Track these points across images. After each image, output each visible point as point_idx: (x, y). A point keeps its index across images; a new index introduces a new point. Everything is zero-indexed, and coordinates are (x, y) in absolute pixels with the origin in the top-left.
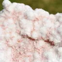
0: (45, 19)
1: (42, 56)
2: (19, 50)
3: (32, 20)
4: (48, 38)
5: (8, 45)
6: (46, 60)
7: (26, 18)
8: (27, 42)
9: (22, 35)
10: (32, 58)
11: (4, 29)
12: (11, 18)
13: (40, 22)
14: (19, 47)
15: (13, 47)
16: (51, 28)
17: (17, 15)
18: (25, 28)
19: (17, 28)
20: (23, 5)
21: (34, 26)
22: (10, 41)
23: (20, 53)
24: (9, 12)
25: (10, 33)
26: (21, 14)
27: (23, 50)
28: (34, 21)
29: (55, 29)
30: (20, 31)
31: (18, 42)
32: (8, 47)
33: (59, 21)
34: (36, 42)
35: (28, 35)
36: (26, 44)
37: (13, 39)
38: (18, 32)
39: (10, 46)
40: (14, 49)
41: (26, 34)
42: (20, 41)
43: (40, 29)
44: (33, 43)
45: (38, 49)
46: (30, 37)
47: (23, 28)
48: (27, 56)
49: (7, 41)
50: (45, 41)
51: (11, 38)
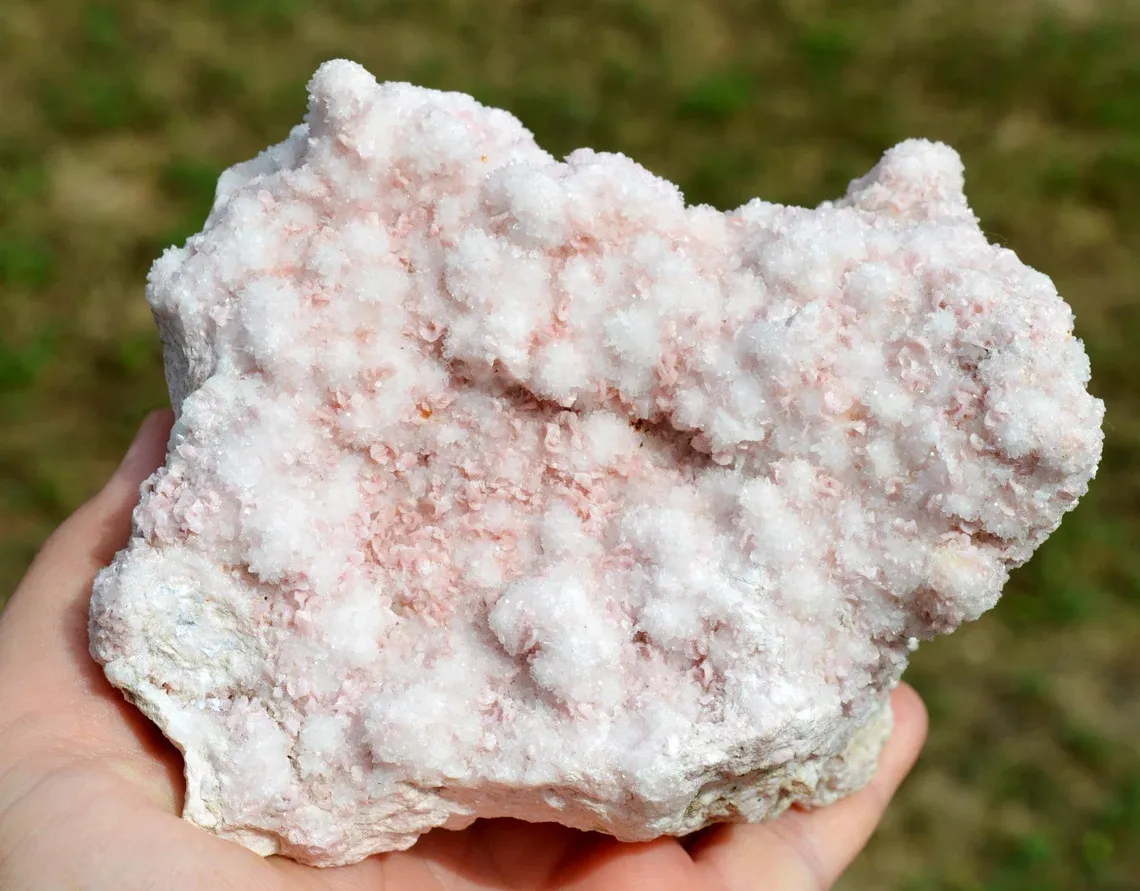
0: (648, 247)
1: (609, 538)
2: (417, 484)
3: (541, 246)
4: (663, 403)
5: (335, 431)
6: (639, 573)
7: (499, 230)
8: (489, 423)
9: (456, 364)
10: (526, 550)
11: (316, 302)
12: (375, 217)
13: (610, 265)
14: (424, 460)
15: (377, 452)
16: (692, 321)
17: (425, 193)
18: (489, 307)
19: (413, 296)
20: (463, 101)
21: (558, 295)
22: (358, 399)
23: (426, 509)
24: (358, 164)
25: (361, 335)
26: (458, 191)
27: (456, 481)
28: (565, 251)
29: (726, 332)
30: (439, 327)
31: (418, 419)
32: (335, 448)
33: (761, 274)
34: (565, 427)
35: (506, 362)
36: (479, 433)
37: (378, 384)
38: (425, 333)
39: (350, 447)
40: (381, 466)
41: (491, 358)
42: (438, 410)
43: (605, 324)
44: (543, 433)
45: (574, 484)
46: (523, 381)
47: (469, 303)
48: (482, 534)
49: (330, 400)
50: (639, 424)
51: (370, 375)
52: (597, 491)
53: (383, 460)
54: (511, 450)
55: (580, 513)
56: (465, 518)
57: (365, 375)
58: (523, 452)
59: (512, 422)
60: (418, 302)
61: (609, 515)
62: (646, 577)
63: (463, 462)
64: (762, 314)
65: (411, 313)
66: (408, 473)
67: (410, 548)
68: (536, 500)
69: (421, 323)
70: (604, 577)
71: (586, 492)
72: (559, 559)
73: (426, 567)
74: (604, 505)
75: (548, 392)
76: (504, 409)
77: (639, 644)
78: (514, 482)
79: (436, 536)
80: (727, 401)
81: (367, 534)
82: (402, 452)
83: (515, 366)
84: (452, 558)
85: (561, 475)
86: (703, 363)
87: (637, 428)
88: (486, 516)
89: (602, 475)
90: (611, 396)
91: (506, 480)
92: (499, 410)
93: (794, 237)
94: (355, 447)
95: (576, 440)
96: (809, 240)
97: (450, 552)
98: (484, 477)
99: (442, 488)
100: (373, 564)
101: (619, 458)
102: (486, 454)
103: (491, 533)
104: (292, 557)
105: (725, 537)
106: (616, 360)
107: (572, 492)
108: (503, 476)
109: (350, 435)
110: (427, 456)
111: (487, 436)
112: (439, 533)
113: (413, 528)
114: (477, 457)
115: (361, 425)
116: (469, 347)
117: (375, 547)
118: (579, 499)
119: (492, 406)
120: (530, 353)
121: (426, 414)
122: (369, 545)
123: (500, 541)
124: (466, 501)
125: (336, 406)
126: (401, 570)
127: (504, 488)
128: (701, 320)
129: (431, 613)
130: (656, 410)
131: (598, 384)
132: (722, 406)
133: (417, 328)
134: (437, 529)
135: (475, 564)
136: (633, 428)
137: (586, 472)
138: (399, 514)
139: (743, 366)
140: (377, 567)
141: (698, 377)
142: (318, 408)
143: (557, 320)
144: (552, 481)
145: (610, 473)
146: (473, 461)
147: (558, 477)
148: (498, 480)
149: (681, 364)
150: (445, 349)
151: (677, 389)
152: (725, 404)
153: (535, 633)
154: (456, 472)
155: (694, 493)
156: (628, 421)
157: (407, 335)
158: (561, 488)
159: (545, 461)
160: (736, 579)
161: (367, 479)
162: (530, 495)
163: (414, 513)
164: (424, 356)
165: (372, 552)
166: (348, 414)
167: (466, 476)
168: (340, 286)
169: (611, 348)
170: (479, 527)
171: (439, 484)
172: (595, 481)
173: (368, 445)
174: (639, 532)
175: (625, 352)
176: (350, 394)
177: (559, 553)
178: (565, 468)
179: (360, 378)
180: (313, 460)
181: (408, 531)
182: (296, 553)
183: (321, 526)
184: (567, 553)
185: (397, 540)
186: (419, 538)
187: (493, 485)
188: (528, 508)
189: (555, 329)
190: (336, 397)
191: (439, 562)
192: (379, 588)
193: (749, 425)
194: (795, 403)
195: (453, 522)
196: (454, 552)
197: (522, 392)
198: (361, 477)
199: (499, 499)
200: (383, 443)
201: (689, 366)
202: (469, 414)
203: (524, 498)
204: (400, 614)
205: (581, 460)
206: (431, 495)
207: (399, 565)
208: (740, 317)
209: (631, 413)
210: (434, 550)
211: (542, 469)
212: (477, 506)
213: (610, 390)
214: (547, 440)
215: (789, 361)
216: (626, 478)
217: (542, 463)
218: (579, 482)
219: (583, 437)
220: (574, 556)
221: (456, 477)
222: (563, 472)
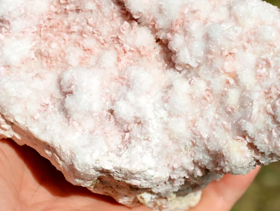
1: (122, 72)
2: (71, 18)
6: (124, 89)
16: (195, 12)
29: (205, 22)
33: (230, 11)
50: (158, 40)
52: (129, 54)
54: (108, 23)
55: (118, 58)
58: (112, 27)
59: (114, 14)
62: (125, 91)
63: (90, 18)
64: (221, 22)
66: (70, 12)
68: (106, 45)
70: (111, 83)
71: (125, 52)
73: (54, 45)
75: (130, 8)
76: (114, 8)
78: (102, 35)
79: (65, 38)
80: (190, 46)
81: (42, 22)
84: (65, 48)
86: (190, 28)
88: (85, 41)
91: (100, 32)
92: (112, 8)
93: (249, 3)
95: (132, 32)
96: (253, 6)
97: (66, 46)
98: (93, 27)
99: (78, 23)
100: (38, 34)
101: (144, 47)
102: (99, 20)
103: (84, 47)
104: (8, 13)
105: (161, 93)
106: (161, 11)
107: (120, 50)
108: (100, 30)
110: (79, 10)
111: (103, 14)
112: (67, 38)
113: (60, 31)
114: (96, 19)
117: (42, 29)
118: (121, 53)
119: (111, 5)
122: (41, 27)
123: (85, 52)
124: (83, 32)
126: (46, 42)
127: (98, 35)
128: (198, 13)
129: (47, 62)
130: (165, 37)
131: (150, 16)
132: (187, 47)
134: (67, 36)
136: (155, 40)
137: (129, 46)
138: (59, 24)
139: (203, 37)
141: (186, 32)
144: (116, 42)
145: (138, 51)
147: (119, 42)
149: (182, 25)
151: (176, 33)
152: (189, 47)
153: (73, 87)
155: (162, 74)
156: (155, 37)
158: (117, 46)
159: (118, 34)
160: (155, 110)
162: (106, 43)
163: (64, 27)
165: (40, 31)
167: (88, 23)
169: (161, 5)
170: (81, 43)
171: (78, 21)
172: (131, 51)
174: (133, 74)
175: (165, 9)
177: (101, 66)
178: (123, 40)
183: (26, 9)
184: (104, 68)
185: (52, 32)
186: (59, 35)
187: (95, 32)
191: (60, 46)
192: (34, 44)
193: (194, 60)
194: (213, 59)
196: (68, 46)
197: (123, 5)
198: (52, 3)
201: (184, 27)
202: (101, 3)
203: (103, 42)
204: (36, 56)
205: (130, 40)
206: (73, 24)
207: (46, 40)
208: (213, 20)
209: (157, 35)
210: (61, 42)
211: (115, 36)
212: (85, 36)
213: (153, 21)
214: (122, 26)
215: (219, 43)
216: (142, 56)
217: (116, 34)
218: (124, 47)
219: (135, 33)
220: (106, 71)
221: (85, 22)
222: (122, 41)
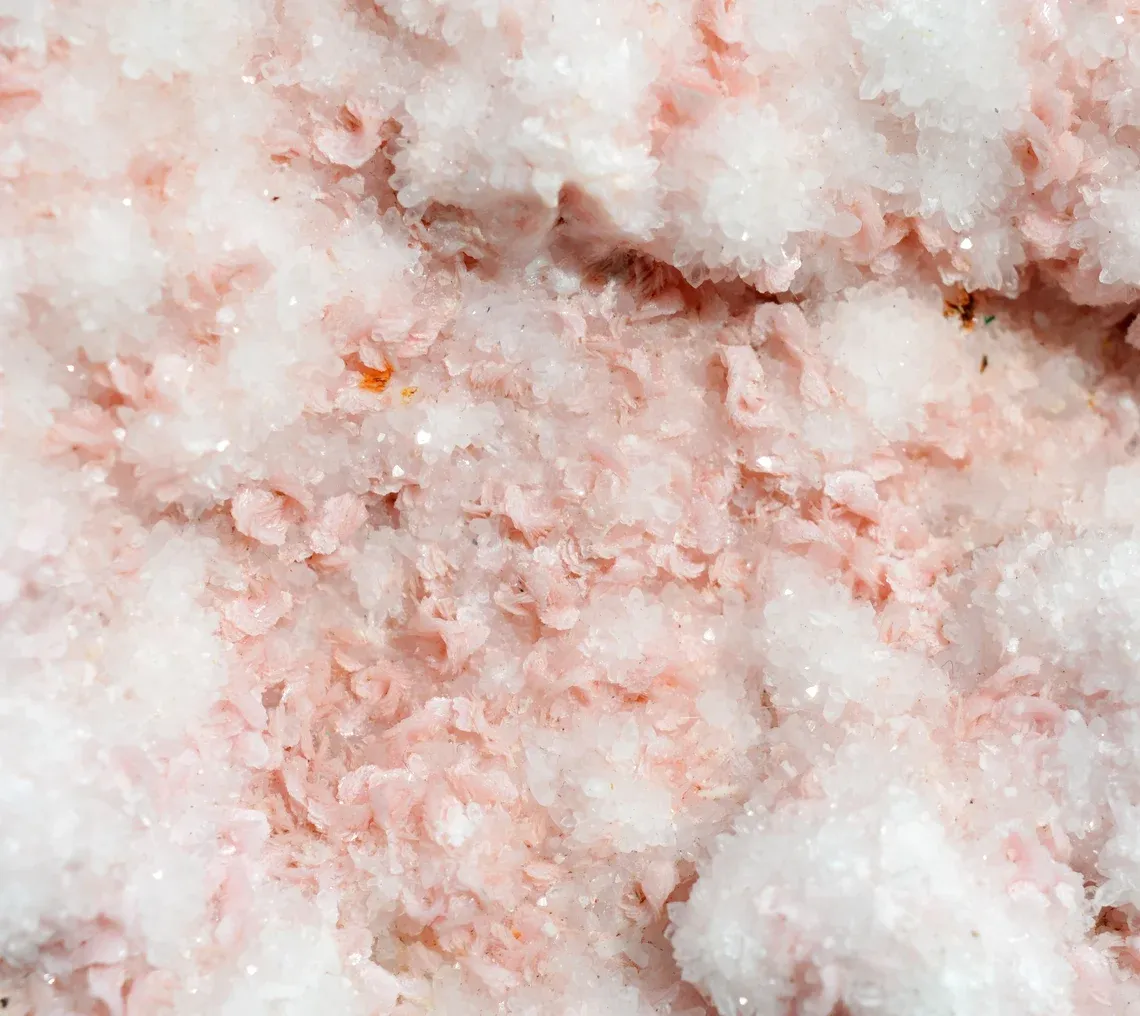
2: (378, 581)
4: (1047, 237)
5: (123, 474)
6: (1079, 740)
8: (556, 374)
9: (437, 213)
14: (387, 510)
15: (246, 507)
18: (513, 36)
19: (277, 42)
22: (173, 369)
23: (419, 650)
25: (151, 178)
27: (491, 553)
30: (372, 118)
31: (354, 395)
32: (128, 521)
34: (774, 347)
35: (591, 189)
36: (533, 407)
37: (225, 315)
38: (334, 145)
39: (174, 512)
40: (273, 551)
41: (547, 186)
42: (406, 364)
43: (856, 35)
44: (717, 377)
45: (827, 505)
46: (648, 238)
47: (450, 34)
48: (593, 695)
49: (93, 385)
50: (968, 306)
51: (196, 291)
52: (895, 516)
53: (273, 532)
54: (632, 440)
56: (538, 657)
57: (181, 294)
58: (667, 441)
59: (624, 362)
60: (297, 57)
61: (943, 578)
62: (1104, 747)
63: (499, 494)
65: (281, 91)
66: (348, 553)
67: (395, 773)
68: (726, 571)
69: (315, 116)
70: (975, 764)
71: (863, 525)
72: (833, 735)
73: (455, 825)
74: (922, 554)
75: (726, 257)
76: (596, 325)
77: (1110, 939)
78: (658, 532)
79: (461, 724)
81: (264, 754)
82: (320, 498)
83: (622, 196)
84: (519, 778)
85: (788, 487)
87: (967, 317)
88: (591, 644)
89: (897, 468)
90: (895, 237)
92: (580, 330)
94: (188, 512)
95: (813, 382)
97: (512, 764)
98: (571, 532)
99: (452, 581)
100: (299, 837)
101: (932, 410)
102: (561, 463)
103: (618, 688)
104: (67, 879)
106: (902, 132)
107: (829, 532)
108: (628, 518)
109: (172, 480)
110: (392, 498)
111: (560, 413)
112: (468, 713)
113: (390, 712)
114: (536, 477)
115: (197, 447)
116: (480, 161)
117: (295, 790)
118: (850, 547)
119: (558, 324)
120: (656, 152)
121: (376, 379)
122: (277, 782)
123: (650, 709)
124: (531, 608)
125: (112, 400)
126: (382, 842)
127: (630, 552)
129: (492, 950)
130: (1020, 259)
131: (857, 210)
133: (306, 132)
134: (459, 702)
135: (595, 788)
136: (956, 320)
137: (856, 467)
138: (340, 676)
140: (311, 845)
142: (57, 414)
143: (714, 42)
146: (525, 488)
147: (777, 495)
148: (618, 532)
149: (1090, 114)
150: (401, 183)
151: (1085, 189)
153: (830, 977)
154: (485, 532)
156: (940, 303)
157: (282, 158)
159: (733, 458)
161: (235, 594)
162: (708, 561)
163: (384, 667)
164: (343, 214)
165: (290, 804)
166: (156, 421)
167: (514, 534)
168: (62, 43)
169: (885, 99)
170: (583, 678)
171: (442, 570)
172: (883, 490)
173: (222, 498)
174: (1057, 618)
176: (146, 357)
177: (830, 717)
179: (169, 308)
180: (74, 576)
181: (379, 723)
182: (74, 866)
183: (133, 765)
184: (853, 712)
185: (349, 754)
186: (413, 738)
187: (603, 551)
188: (709, 597)
189: (715, 73)
190: (108, 374)
191: (487, 799)
192: (328, 906)
195: (501, 674)
196: (521, 758)
198: (216, 591)
199: (625, 585)
200: (264, 484)
201: (1116, 119)
202: (496, 357)
203: (695, 571)
204: (398, 967)
205: (834, 437)
206: (425, 608)
207: (372, 825)
209: (949, 279)
210: (465, 765)
211: (725, 483)
212: (562, 619)
213: (889, 219)
214: (733, 395)
216: (960, 464)
217: (725, 462)
218: (838, 499)
219: (828, 371)
220: (878, 721)
221: (489, 545)
222: (789, 477)
